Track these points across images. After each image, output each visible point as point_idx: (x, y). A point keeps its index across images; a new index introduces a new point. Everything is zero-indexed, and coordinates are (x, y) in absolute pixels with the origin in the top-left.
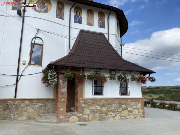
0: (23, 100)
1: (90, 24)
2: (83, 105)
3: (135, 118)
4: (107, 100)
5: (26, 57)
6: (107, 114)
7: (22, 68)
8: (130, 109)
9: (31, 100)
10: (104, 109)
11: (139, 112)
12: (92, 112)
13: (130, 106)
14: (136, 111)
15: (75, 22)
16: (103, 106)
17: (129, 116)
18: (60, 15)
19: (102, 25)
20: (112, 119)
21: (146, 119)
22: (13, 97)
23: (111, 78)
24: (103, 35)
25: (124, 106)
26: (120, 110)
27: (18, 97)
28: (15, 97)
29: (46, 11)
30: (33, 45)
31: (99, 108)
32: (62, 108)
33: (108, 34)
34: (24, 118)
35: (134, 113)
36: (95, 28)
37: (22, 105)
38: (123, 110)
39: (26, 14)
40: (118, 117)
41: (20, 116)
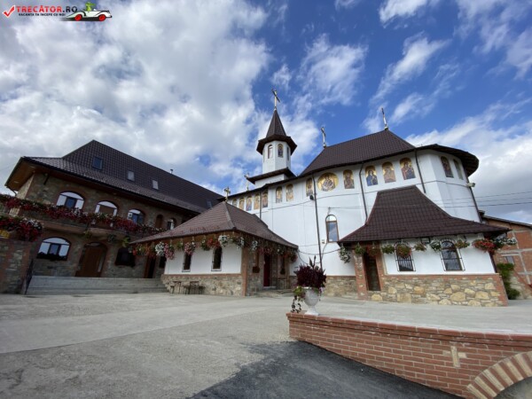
1: (390, 180)
2: (386, 283)
3: (483, 305)
5: (324, 237)
6: (423, 295)
7: (322, 246)
8: (467, 290)
10: (417, 289)
11: (491, 297)
12: (401, 291)
13: (469, 287)
14: (485, 296)
15: (369, 184)
16: (416, 284)
17: (468, 301)
18: (349, 184)
19: (410, 175)
20: (435, 303)
24: (414, 188)
25: (454, 287)
26: (449, 291)
29: (333, 187)
30: (328, 223)
31: (410, 287)
33: (423, 183)
35: (479, 296)
37: (329, 282)
38: (454, 291)
39: (317, 197)
40: (445, 301)
41: (329, 292)
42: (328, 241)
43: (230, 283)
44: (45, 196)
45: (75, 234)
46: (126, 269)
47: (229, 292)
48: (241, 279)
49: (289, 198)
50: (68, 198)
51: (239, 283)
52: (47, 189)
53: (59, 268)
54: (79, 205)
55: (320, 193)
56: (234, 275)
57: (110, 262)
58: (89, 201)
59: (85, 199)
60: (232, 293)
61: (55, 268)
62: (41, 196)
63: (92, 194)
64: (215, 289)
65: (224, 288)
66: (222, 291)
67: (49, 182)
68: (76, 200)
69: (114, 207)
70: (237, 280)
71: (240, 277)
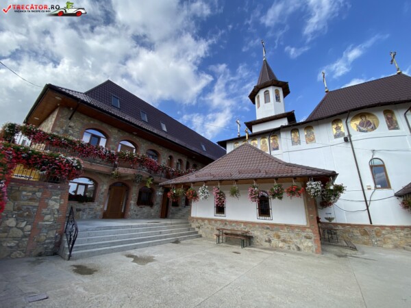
0: (383, 227)
5: (369, 181)
7: (368, 193)
18: (393, 126)
22: (369, 223)
27: (374, 224)
28: (371, 223)
30: (372, 167)
34: (391, 246)
37: (383, 232)
39: (353, 138)
41: (385, 243)
42: (376, 188)
43: (292, 235)
44: (71, 131)
45: (100, 173)
46: (146, 209)
47: (293, 246)
48: (309, 232)
49: (310, 140)
50: (93, 136)
51: (308, 238)
52: (72, 124)
53: (88, 210)
54: (103, 143)
55: (356, 135)
56: (298, 227)
57: (133, 202)
58: (112, 140)
59: (107, 137)
60: (299, 249)
61: (84, 210)
62: (66, 131)
63: (114, 132)
64: (269, 241)
65: (284, 241)
66: (281, 244)
67: (74, 117)
68: (99, 138)
69: (133, 146)
70: (304, 234)
71: (310, 230)
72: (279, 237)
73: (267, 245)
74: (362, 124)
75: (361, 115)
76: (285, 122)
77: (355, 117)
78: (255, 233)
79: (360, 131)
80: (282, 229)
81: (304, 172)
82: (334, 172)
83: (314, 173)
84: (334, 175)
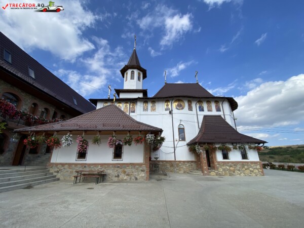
0: (180, 162)
1: (210, 110)
2: (218, 166)
3: (256, 176)
4: (233, 162)
5: (177, 137)
6: (234, 172)
7: (176, 143)
8: (251, 169)
9: (184, 162)
10: (231, 168)
11: (259, 172)
12: (224, 170)
13: (251, 167)
14: (257, 171)
15: (200, 111)
16: (231, 166)
17: (251, 174)
18: (190, 109)
19: (218, 110)
20: (239, 175)
21: (265, 176)
22: (174, 160)
23: (234, 148)
24: (220, 116)
25: (246, 167)
26: (244, 169)
27: (176, 160)
29: (183, 109)
30: (179, 129)
31: (228, 168)
32: (205, 167)
33: (224, 115)
34: (182, 172)
35: (255, 172)
36: (214, 113)
37: (180, 164)
38: (246, 169)
39: (173, 112)
40: (242, 174)
41: (180, 171)
42: (179, 140)
43: (133, 170)
47: (133, 178)
48: (144, 167)
49: (153, 109)
51: (142, 171)
55: (175, 111)
60: (136, 179)
65: (128, 175)
66: (125, 178)
70: (141, 169)
71: (144, 166)
72: (125, 172)
73: (116, 179)
74: (178, 105)
75: (179, 100)
76: (141, 95)
77: (176, 101)
78: (109, 171)
79: (177, 109)
80: (128, 167)
81: (146, 128)
82: (161, 129)
83: (152, 129)
84: (161, 131)
